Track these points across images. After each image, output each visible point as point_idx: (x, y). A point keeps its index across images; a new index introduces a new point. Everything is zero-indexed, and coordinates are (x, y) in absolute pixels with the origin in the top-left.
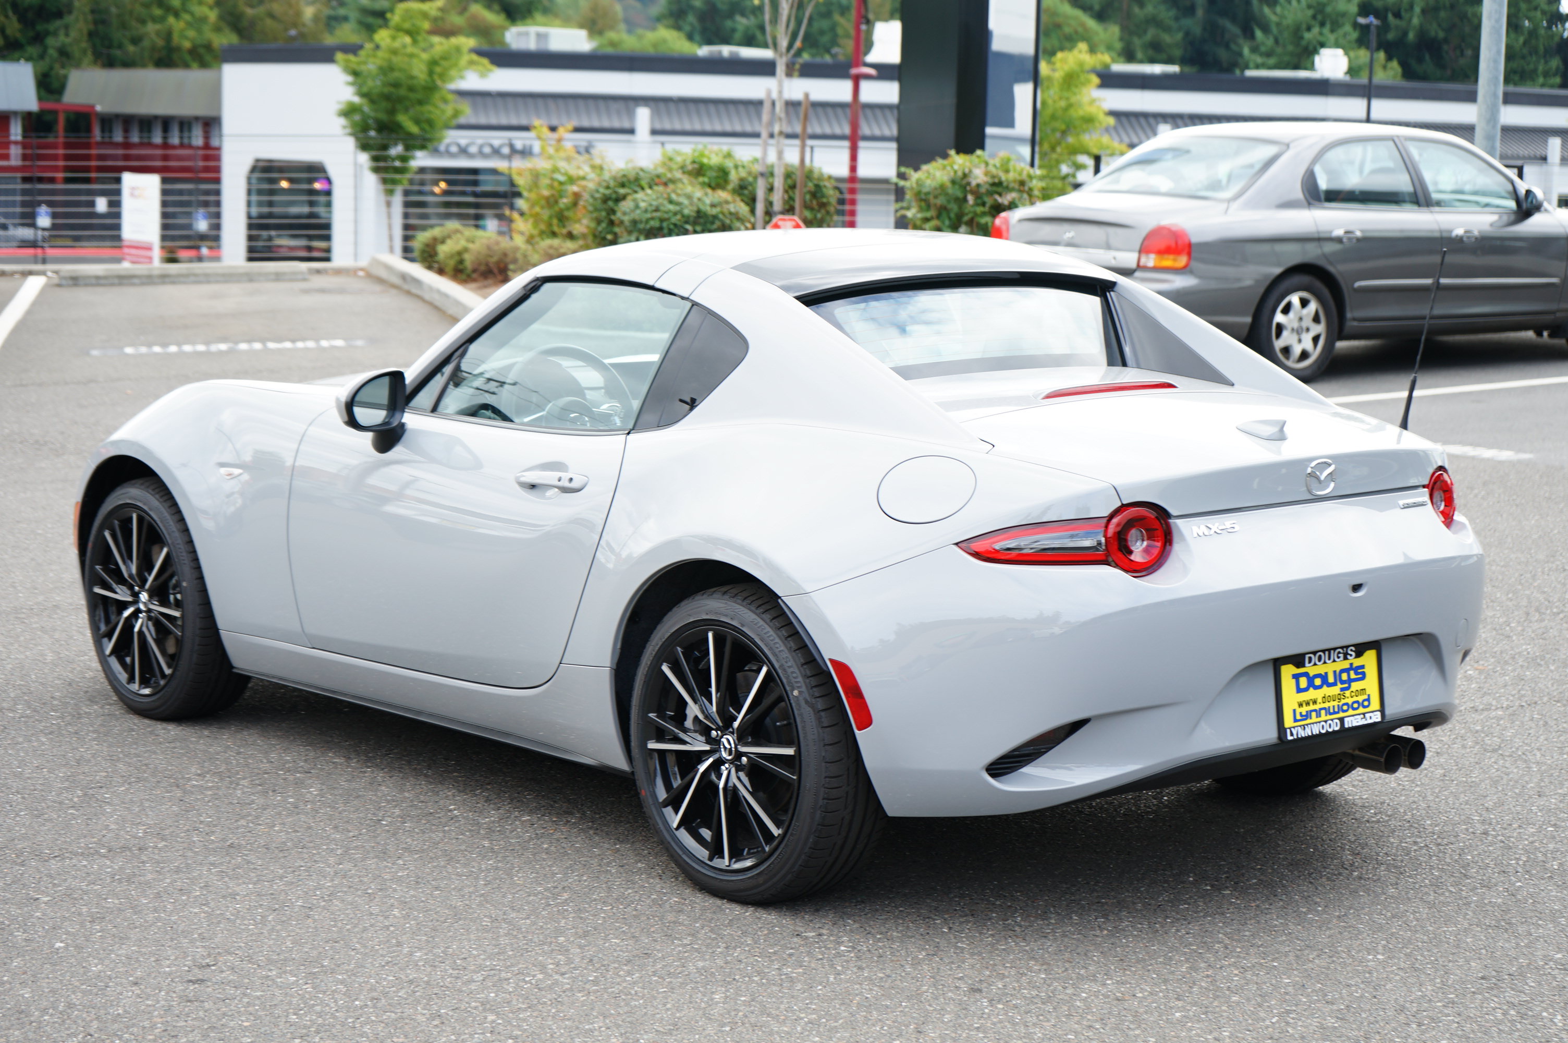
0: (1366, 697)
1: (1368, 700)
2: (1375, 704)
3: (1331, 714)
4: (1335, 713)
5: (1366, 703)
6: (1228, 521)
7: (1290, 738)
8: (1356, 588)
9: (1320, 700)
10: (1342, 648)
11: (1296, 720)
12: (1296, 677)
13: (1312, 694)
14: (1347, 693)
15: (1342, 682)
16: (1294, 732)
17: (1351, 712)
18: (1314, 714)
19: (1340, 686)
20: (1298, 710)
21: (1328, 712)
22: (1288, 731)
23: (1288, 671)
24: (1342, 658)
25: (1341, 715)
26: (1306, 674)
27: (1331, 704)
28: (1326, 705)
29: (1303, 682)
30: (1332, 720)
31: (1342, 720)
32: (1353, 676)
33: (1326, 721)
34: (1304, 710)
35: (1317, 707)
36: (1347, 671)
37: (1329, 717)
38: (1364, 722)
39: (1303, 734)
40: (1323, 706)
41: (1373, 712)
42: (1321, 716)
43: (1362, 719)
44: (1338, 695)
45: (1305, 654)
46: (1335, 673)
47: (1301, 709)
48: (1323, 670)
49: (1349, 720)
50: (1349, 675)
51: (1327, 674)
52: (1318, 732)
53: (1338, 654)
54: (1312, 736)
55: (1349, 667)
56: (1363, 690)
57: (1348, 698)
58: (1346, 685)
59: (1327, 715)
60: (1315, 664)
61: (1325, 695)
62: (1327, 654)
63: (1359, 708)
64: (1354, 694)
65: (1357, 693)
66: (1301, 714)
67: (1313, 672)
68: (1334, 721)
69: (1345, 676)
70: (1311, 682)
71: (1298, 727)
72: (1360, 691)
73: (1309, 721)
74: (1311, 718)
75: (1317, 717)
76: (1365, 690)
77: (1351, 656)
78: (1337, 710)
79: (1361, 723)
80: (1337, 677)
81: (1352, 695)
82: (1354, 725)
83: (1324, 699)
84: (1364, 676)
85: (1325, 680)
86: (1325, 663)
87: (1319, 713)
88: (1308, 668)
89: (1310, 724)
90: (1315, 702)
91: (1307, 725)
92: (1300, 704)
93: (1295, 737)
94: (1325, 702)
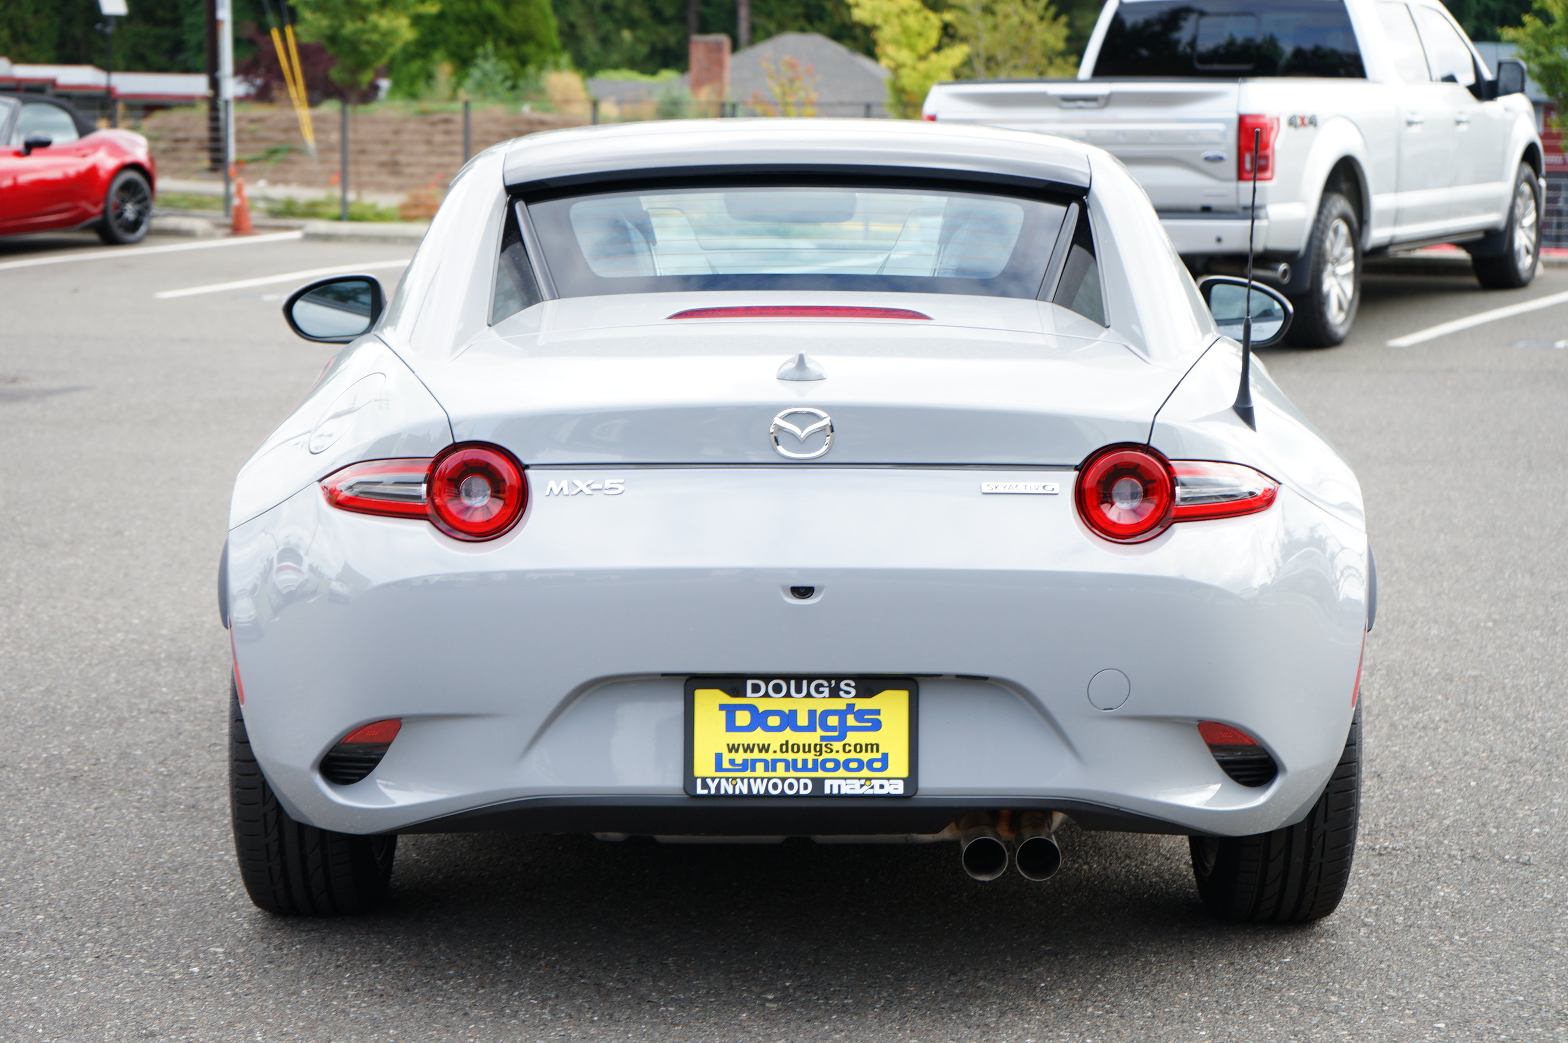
0: (879, 756)
1: (885, 759)
2: (899, 766)
3: (796, 769)
4: (805, 768)
5: (877, 765)
7: (700, 791)
8: (803, 592)
9: (775, 746)
10: (828, 677)
11: (719, 767)
12: (730, 710)
13: (758, 736)
14: (837, 746)
15: (825, 727)
16: (713, 786)
17: (842, 772)
18: (760, 766)
19: (820, 732)
20: (727, 757)
21: (791, 765)
22: (699, 782)
23: (710, 699)
24: (827, 693)
25: (820, 774)
26: (752, 709)
27: (800, 756)
28: (790, 756)
29: (743, 718)
30: (798, 779)
31: (818, 782)
32: (851, 721)
33: (783, 780)
34: (739, 757)
35: (769, 756)
36: (842, 714)
37: (792, 773)
38: (866, 790)
39: (727, 788)
40: (779, 756)
41: (889, 779)
42: (774, 769)
43: (862, 786)
44: (816, 745)
45: (744, 677)
46: (812, 713)
47: (733, 755)
48: (785, 705)
49: (835, 783)
50: (843, 721)
51: (794, 713)
52: (762, 792)
53: (818, 687)
54: (750, 796)
55: (844, 707)
56: (872, 745)
57: (837, 752)
58: (836, 734)
59: (787, 769)
60: (766, 695)
61: (787, 742)
62: (793, 683)
63: (859, 769)
64: (852, 748)
65: (858, 748)
66: (732, 762)
67: (763, 705)
68: (802, 781)
69: (833, 721)
70: (759, 720)
71: (721, 778)
72: (867, 745)
73: (748, 774)
74: (753, 769)
75: (766, 769)
76: (877, 745)
77: (848, 693)
78: (810, 765)
79: (858, 791)
80: (816, 720)
81: (847, 748)
82: (843, 792)
83: (785, 747)
84: (876, 726)
85: (789, 720)
86: (788, 695)
87: (771, 765)
88: (751, 699)
89: (749, 779)
90: (765, 748)
91: (742, 779)
92: (733, 749)
93: (713, 792)
94: (787, 751)
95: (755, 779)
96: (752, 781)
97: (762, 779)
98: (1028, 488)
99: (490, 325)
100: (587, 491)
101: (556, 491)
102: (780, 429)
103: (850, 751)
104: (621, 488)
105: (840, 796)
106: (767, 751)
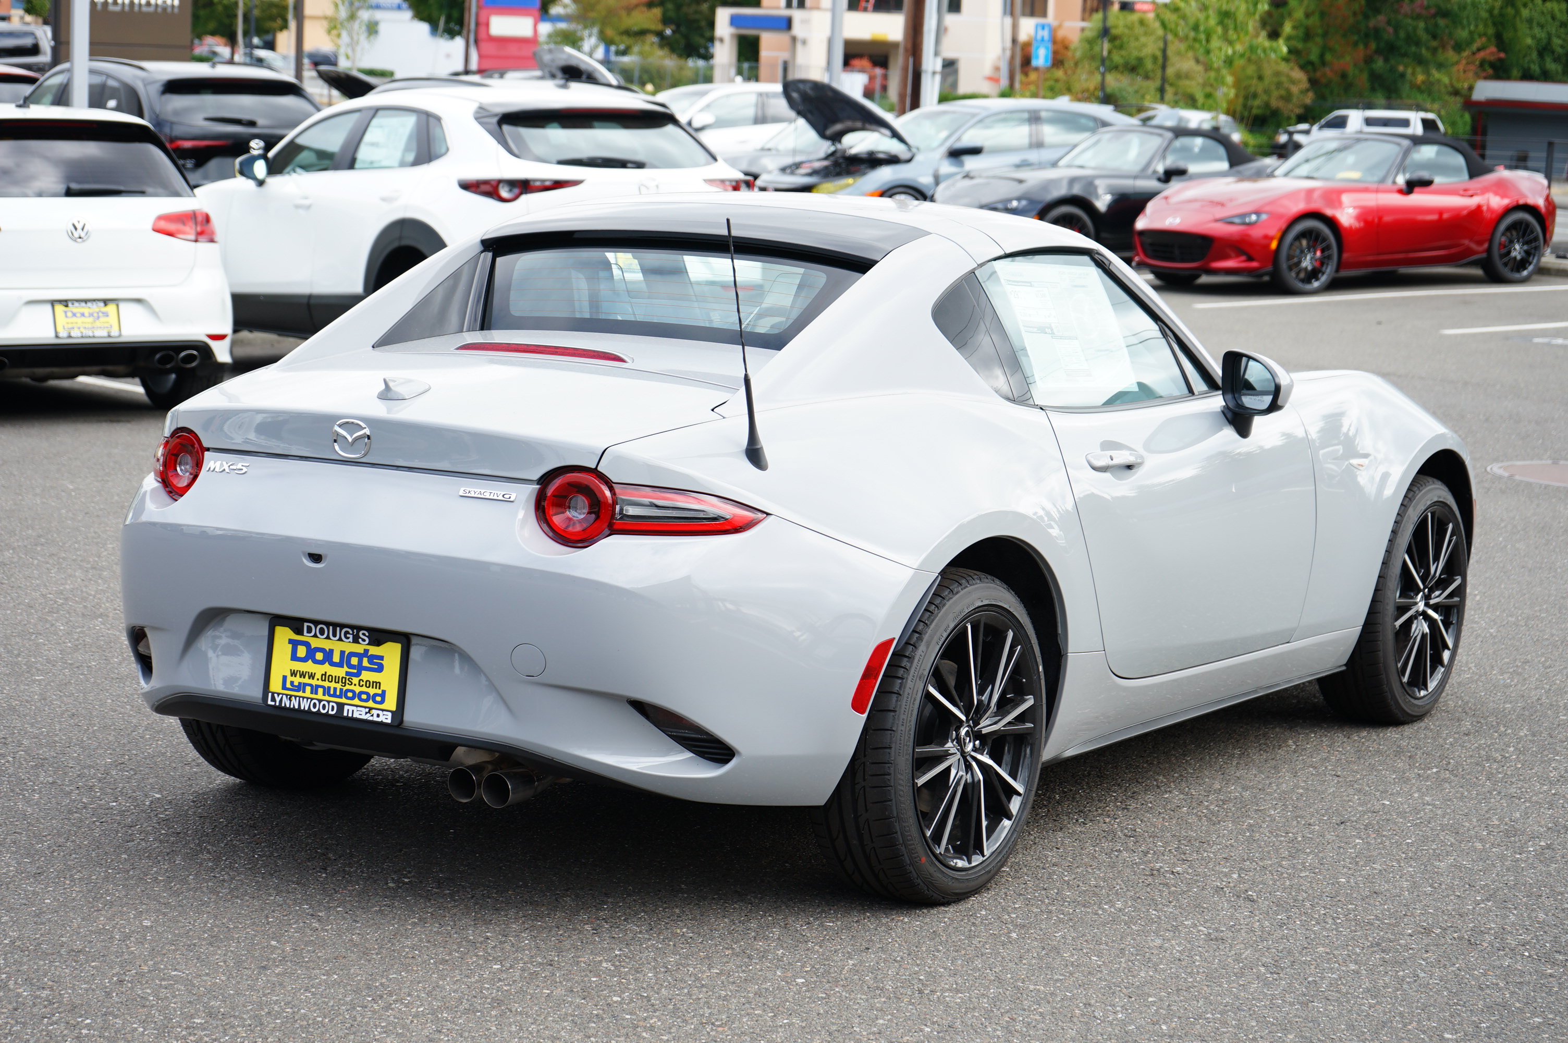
0: (380, 692)
1: (383, 695)
2: (391, 703)
3: (330, 695)
4: (335, 695)
5: (379, 699)
6: (241, 462)
7: (270, 703)
8: (316, 558)
9: (318, 676)
10: (352, 627)
11: (284, 687)
12: (294, 644)
13: (309, 667)
14: (355, 680)
15: (350, 666)
16: (278, 699)
17: (356, 701)
18: (308, 689)
19: (346, 669)
20: (289, 679)
21: (327, 691)
22: (270, 694)
23: (283, 635)
24: (351, 639)
25: (343, 700)
26: (307, 644)
27: (333, 685)
28: (326, 684)
29: (302, 651)
30: (329, 702)
31: (341, 706)
32: (365, 663)
33: (320, 701)
34: (297, 680)
35: (314, 682)
36: (360, 656)
37: (327, 698)
38: (368, 717)
39: (286, 702)
40: (320, 683)
41: (383, 710)
42: (316, 693)
43: (366, 713)
44: (343, 678)
45: (302, 620)
46: (342, 653)
47: (293, 679)
48: (326, 645)
49: (351, 708)
50: (360, 662)
51: (331, 651)
52: (306, 709)
53: (347, 633)
54: (299, 710)
55: (362, 652)
57: (355, 685)
58: (355, 671)
59: (324, 695)
60: (315, 636)
61: (326, 673)
62: (331, 628)
63: (367, 700)
64: (364, 683)
65: (369, 684)
66: (292, 683)
67: (315, 643)
68: (331, 704)
69: (354, 661)
70: (311, 655)
71: (283, 694)
72: (373, 682)
73: (300, 694)
74: (304, 692)
75: (312, 693)
76: (380, 683)
77: (364, 640)
78: (338, 693)
79: (364, 717)
80: (345, 658)
81: (362, 683)
82: (354, 716)
83: (324, 677)
84: (380, 669)
85: (328, 656)
86: (328, 638)
87: (315, 689)
88: (306, 637)
89: (300, 697)
90: (312, 676)
91: (296, 697)
92: (293, 674)
93: (277, 704)
94: (325, 680)
95: (303, 698)
96: (301, 699)
97: (308, 698)
98: (492, 494)
99: (373, 347)
100: (227, 470)
101: (212, 469)
102: (338, 434)
103: (363, 686)
104: (245, 470)
105: (353, 719)
106: (313, 679)
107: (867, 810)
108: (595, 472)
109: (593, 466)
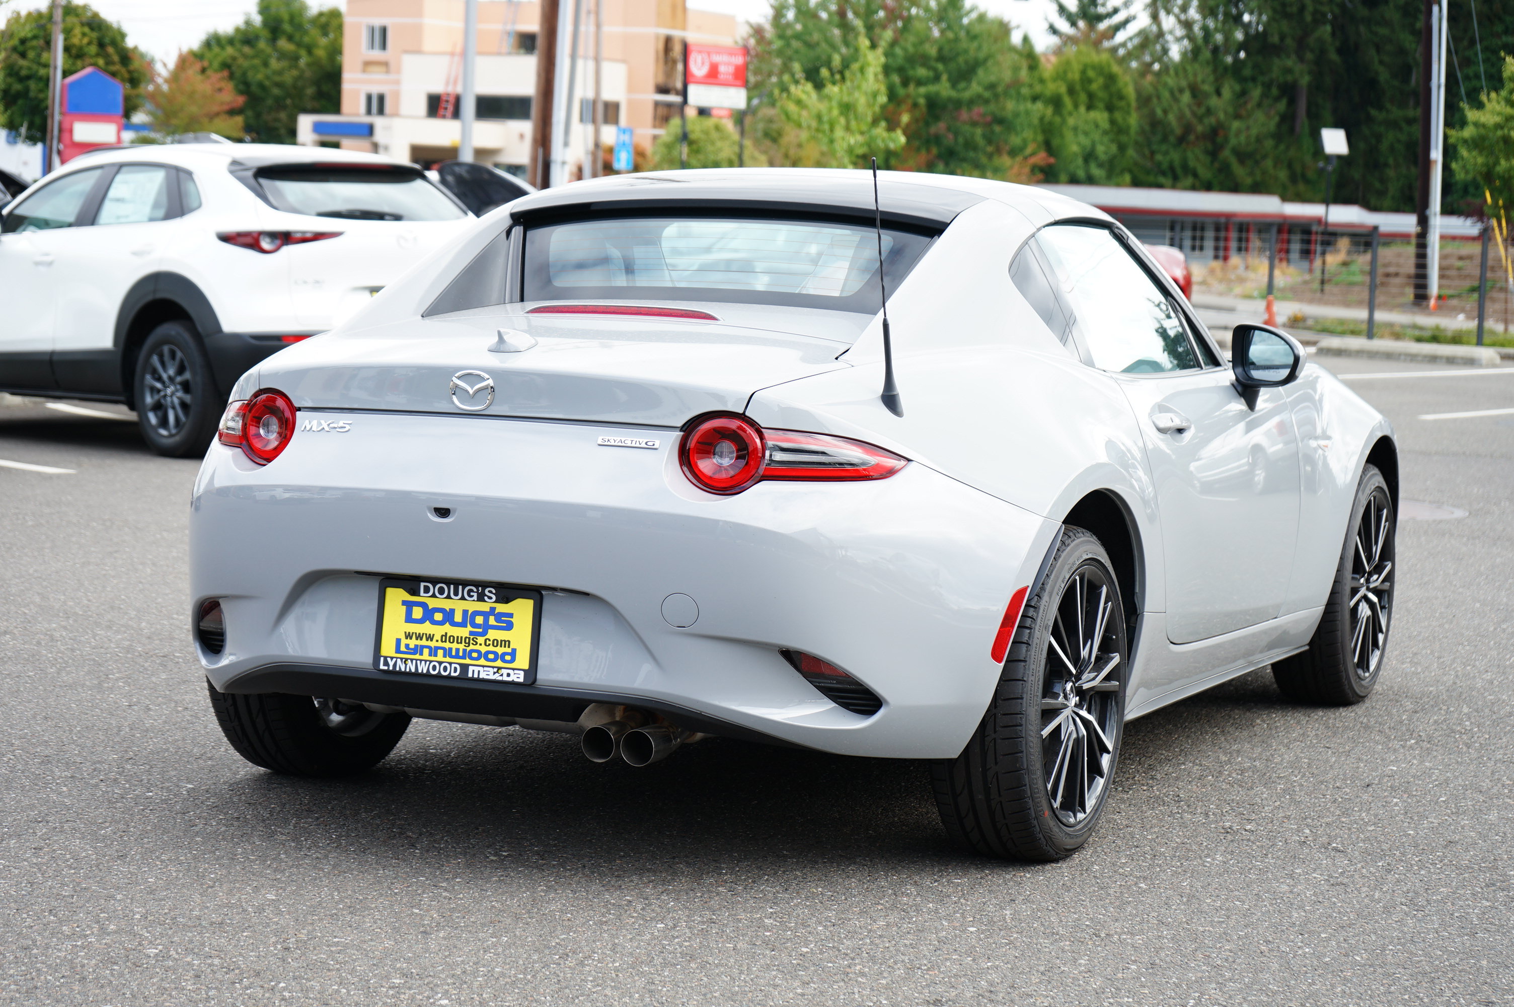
0: (509, 650)
1: (513, 653)
2: (523, 661)
3: (451, 656)
4: (457, 656)
5: (508, 658)
6: (343, 420)
7: (382, 667)
8: (443, 512)
9: (437, 637)
10: (477, 585)
11: (398, 650)
12: (409, 605)
13: (426, 628)
14: (481, 640)
15: (474, 625)
16: (391, 663)
17: (482, 662)
18: (426, 651)
19: (469, 628)
20: (404, 642)
21: (447, 652)
22: (382, 659)
23: (396, 597)
24: (475, 598)
25: (467, 661)
26: (424, 605)
27: (455, 646)
28: (447, 645)
29: (417, 613)
30: (450, 664)
31: (465, 667)
32: (492, 621)
33: (440, 663)
34: (413, 643)
35: (433, 644)
36: (486, 615)
37: (448, 659)
38: (497, 677)
39: (401, 666)
40: (440, 644)
41: (514, 669)
42: (436, 655)
43: (495, 673)
44: (466, 638)
45: (417, 579)
46: (465, 612)
47: (408, 641)
48: (447, 605)
49: (476, 669)
50: (486, 620)
51: (452, 611)
52: (425, 671)
53: (470, 591)
54: (416, 674)
55: (488, 610)
56: (505, 641)
57: (481, 645)
58: (480, 630)
59: (445, 656)
60: (434, 596)
61: (446, 633)
62: (452, 586)
63: (494, 660)
64: (491, 642)
65: (496, 643)
66: (407, 646)
67: (432, 603)
68: (453, 666)
69: (479, 620)
70: (428, 615)
71: (397, 658)
72: (501, 641)
73: (417, 656)
74: (421, 654)
75: (430, 655)
76: (509, 642)
77: (490, 598)
78: (461, 654)
79: (492, 677)
80: (468, 618)
81: (488, 642)
82: (481, 677)
83: (444, 638)
84: (509, 626)
85: (449, 617)
86: (449, 597)
87: (433, 651)
88: (423, 598)
89: (417, 660)
90: (430, 638)
91: (412, 660)
92: (408, 636)
93: (391, 668)
94: (445, 641)
95: (421, 661)
96: (418, 662)
97: (426, 661)
98: (634, 442)
99: (423, 316)
100: (327, 429)
101: (308, 428)
102: (457, 386)
103: (489, 645)
104: (348, 427)
105: (479, 680)
106: (432, 640)
107: (996, 763)
108: (742, 417)
109: (741, 412)
